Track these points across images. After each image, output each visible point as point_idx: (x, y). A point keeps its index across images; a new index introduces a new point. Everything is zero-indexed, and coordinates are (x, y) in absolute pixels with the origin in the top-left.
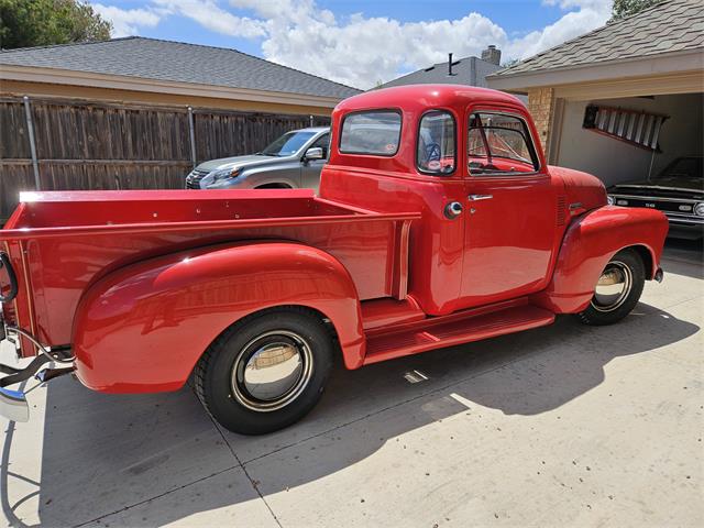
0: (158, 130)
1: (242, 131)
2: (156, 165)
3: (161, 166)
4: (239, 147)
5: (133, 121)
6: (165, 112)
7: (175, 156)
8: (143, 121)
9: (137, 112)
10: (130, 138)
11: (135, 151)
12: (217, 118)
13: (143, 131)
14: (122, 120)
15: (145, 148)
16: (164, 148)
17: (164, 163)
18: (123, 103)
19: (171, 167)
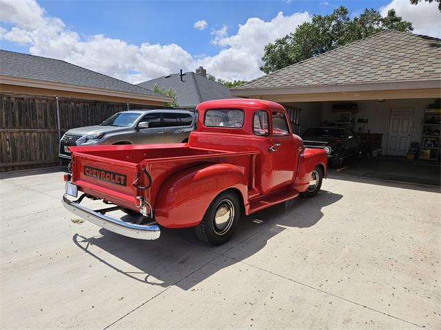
0: (36, 111)
1: (88, 111)
2: (34, 132)
3: (38, 133)
4: (86, 121)
5: (19, 104)
6: (40, 100)
7: (46, 126)
8: (26, 105)
9: (23, 99)
10: (17, 115)
11: (20, 123)
12: (73, 104)
13: (26, 110)
14: (12, 104)
15: (27, 121)
16: (39, 121)
17: (39, 130)
18: (14, 94)
19: (44, 133)
